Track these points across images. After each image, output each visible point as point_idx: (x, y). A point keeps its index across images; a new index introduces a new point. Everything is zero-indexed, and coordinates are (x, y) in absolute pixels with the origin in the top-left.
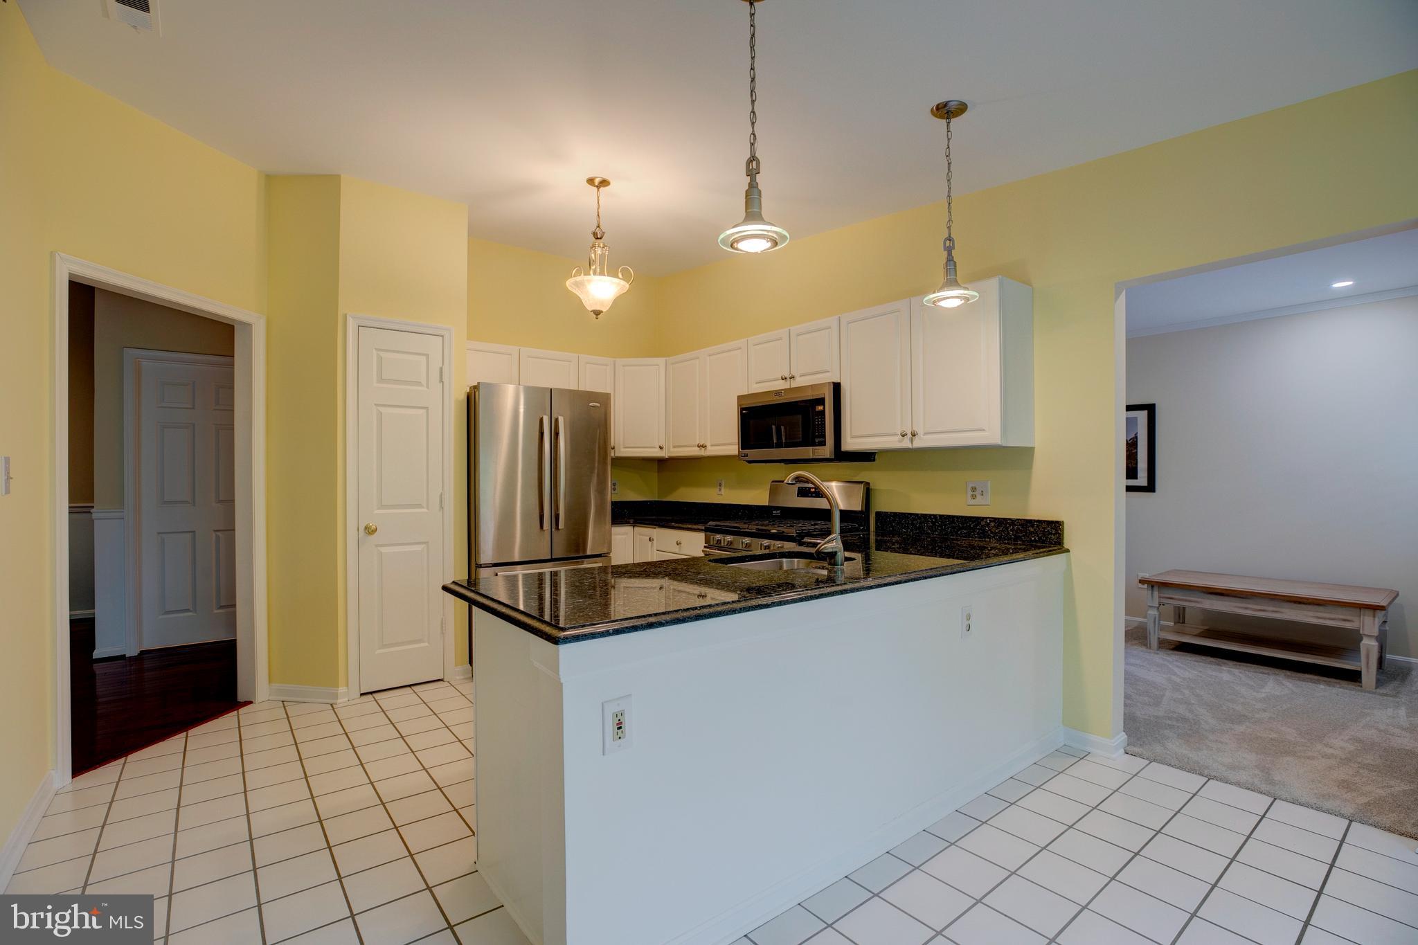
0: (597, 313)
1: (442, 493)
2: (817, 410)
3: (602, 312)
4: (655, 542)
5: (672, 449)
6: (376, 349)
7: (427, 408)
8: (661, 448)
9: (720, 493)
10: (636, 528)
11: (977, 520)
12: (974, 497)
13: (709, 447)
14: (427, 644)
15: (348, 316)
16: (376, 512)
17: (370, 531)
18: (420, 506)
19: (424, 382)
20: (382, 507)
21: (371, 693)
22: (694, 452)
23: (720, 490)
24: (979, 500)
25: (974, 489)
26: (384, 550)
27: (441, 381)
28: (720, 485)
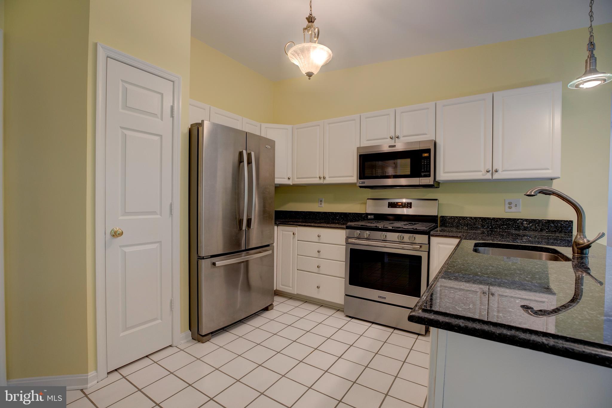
0: (310, 75)
1: (171, 203)
2: (423, 156)
3: (314, 74)
4: (296, 235)
5: (296, 180)
6: (122, 81)
7: (161, 136)
8: (289, 179)
9: (321, 206)
10: (279, 227)
11: (515, 220)
12: (510, 208)
13: (327, 178)
14: (160, 321)
15: (98, 44)
16: (121, 218)
17: (116, 234)
18: (154, 213)
19: (159, 116)
20: (126, 213)
21: (116, 370)
22: (317, 181)
23: (321, 204)
24: (514, 209)
25: (510, 203)
26: (127, 249)
27: (172, 116)
28: (321, 201)
